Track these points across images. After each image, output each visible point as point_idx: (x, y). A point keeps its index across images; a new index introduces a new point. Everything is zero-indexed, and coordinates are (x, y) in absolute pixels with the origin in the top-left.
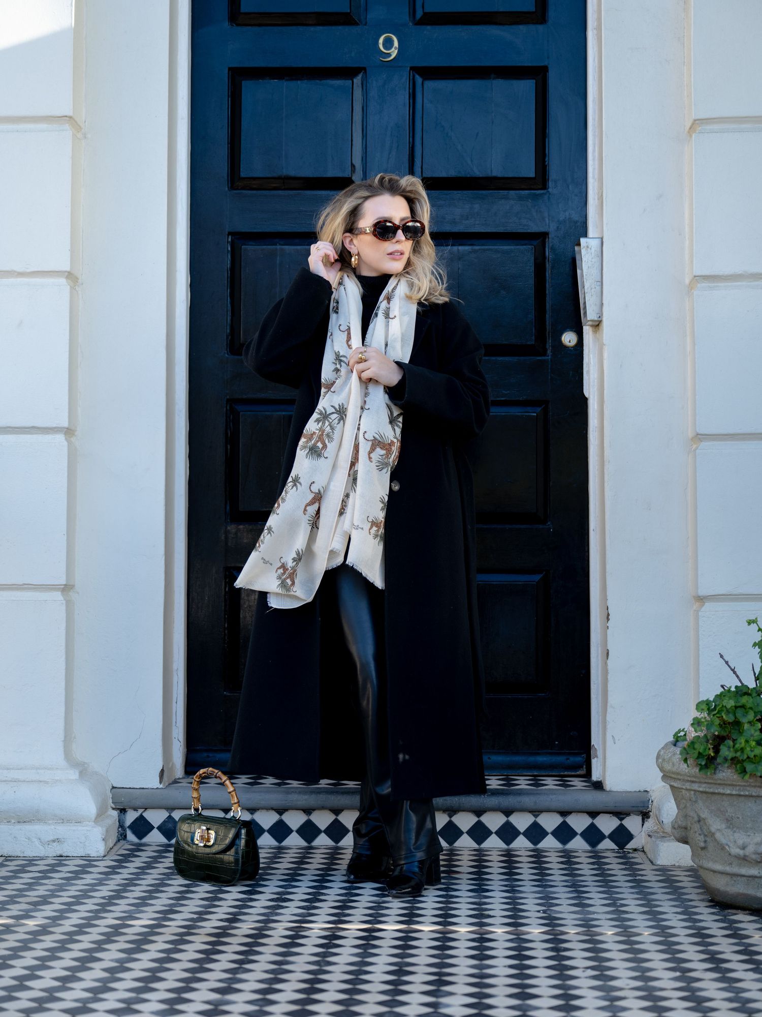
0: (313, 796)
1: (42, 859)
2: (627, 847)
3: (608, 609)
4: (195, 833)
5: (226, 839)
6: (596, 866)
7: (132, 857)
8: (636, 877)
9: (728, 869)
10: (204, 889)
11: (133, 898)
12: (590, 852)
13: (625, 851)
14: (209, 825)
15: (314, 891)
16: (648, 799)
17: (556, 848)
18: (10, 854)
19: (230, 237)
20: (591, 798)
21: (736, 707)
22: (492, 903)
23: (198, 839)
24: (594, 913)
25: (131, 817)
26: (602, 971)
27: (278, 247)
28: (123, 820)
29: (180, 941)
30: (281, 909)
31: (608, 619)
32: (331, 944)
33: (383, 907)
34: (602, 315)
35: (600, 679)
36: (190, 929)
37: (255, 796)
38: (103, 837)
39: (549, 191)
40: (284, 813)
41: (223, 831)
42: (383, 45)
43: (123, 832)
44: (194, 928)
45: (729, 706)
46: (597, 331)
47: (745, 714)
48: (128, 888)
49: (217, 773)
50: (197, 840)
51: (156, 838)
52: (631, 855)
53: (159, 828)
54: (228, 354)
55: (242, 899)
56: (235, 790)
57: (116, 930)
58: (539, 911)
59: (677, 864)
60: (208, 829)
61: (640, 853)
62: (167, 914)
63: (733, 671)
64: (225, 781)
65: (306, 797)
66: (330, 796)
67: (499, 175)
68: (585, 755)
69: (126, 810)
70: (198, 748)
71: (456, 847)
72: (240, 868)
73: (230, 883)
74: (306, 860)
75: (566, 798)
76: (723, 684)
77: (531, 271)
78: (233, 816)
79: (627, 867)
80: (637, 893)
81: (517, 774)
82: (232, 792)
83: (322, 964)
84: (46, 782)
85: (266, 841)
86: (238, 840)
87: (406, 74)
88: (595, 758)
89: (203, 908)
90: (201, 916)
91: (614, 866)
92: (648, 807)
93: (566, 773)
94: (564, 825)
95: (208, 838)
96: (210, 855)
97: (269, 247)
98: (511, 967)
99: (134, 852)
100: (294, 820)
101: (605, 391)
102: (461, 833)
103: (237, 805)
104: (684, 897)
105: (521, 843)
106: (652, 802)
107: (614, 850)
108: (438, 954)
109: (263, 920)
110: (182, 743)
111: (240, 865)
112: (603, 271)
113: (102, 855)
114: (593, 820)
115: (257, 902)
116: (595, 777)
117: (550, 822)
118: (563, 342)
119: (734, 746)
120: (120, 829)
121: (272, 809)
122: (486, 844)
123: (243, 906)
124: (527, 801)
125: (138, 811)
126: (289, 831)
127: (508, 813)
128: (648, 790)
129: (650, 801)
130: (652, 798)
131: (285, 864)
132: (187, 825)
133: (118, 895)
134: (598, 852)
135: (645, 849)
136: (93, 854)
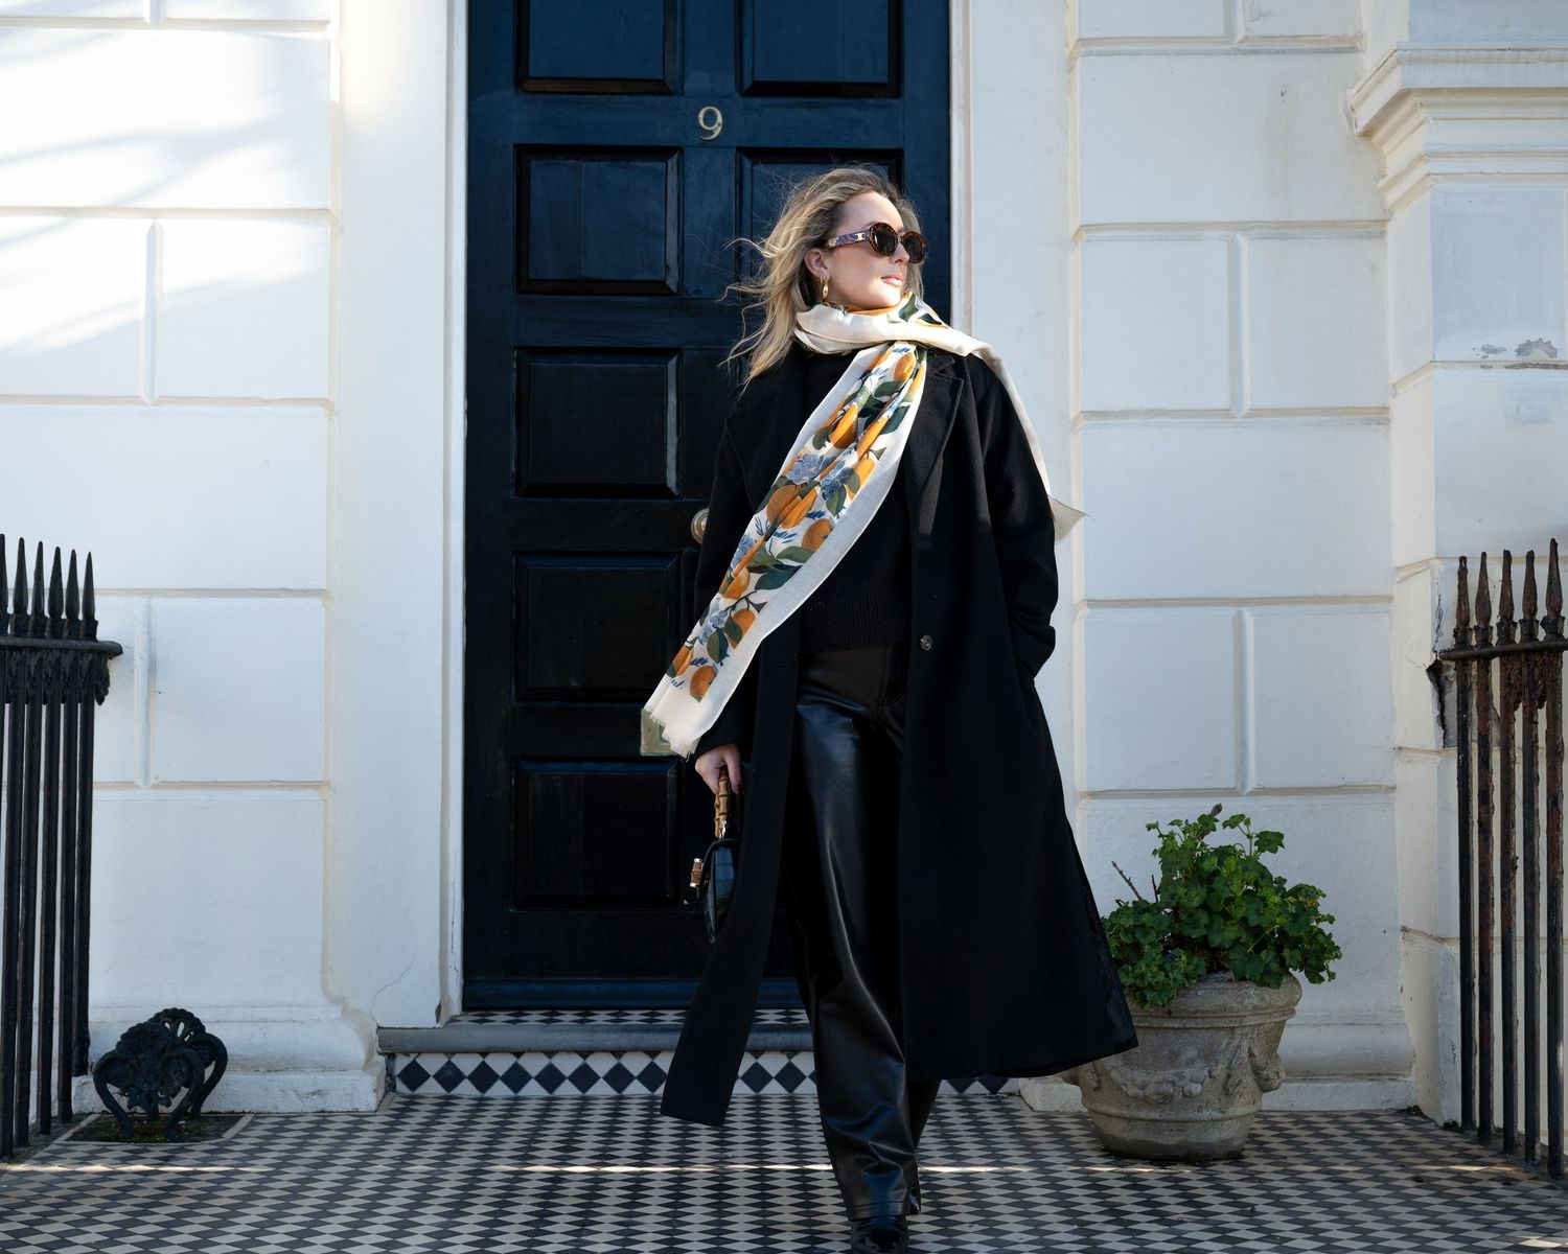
0: (625, 1035)
1: (300, 1115)
2: (1000, 1091)
6: (966, 1114)
8: (1015, 1125)
9: (1125, 1112)
11: (428, 1157)
12: (958, 1097)
13: (998, 1096)
18: (260, 1110)
19: (516, 351)
21: (1135, 926)
25: (401, 1063)
28: (391, 1067)
36: (510, 1189)
37: (553, 1036)
38: (372, 1086)
40: (589, 1055)
42: (704, 120)
43: (392, 1081)
44: (515, 1189)
45: (1127, 926)
47: (1146, 934)
48: (418, 1147)
51: (432, 1088)
52: (1006, 1100)
53: (437, 1077)
54: (514, 495)
57: (424, 1193)
59: (1061, 1110)
61: (1016, 1098)
63: (1128, 881)
65: (615, 1036)
66: (643, 1035)
69: (396, 1055)
70: (477, 979)
76: (1118, 898)
79: (1004, 1114)
80: (1018, 1143)
84: (302, 1023)
87: (731, 155)
99: (409, 1105)
100: (602, 1064)
102: (803, 1077)
104: (1074, 1146)
107: (985, 1095)
110: (460, 973)
113: (374, 1109)
119: (1133, 972)
120: (388, 1078)
121: (576, 1051)
125: (410, 1056)
126: (594, 1078)
133: (410, 1154)
134: (965, 1098)
135: (1022, 1093)
136: (362, 1108)
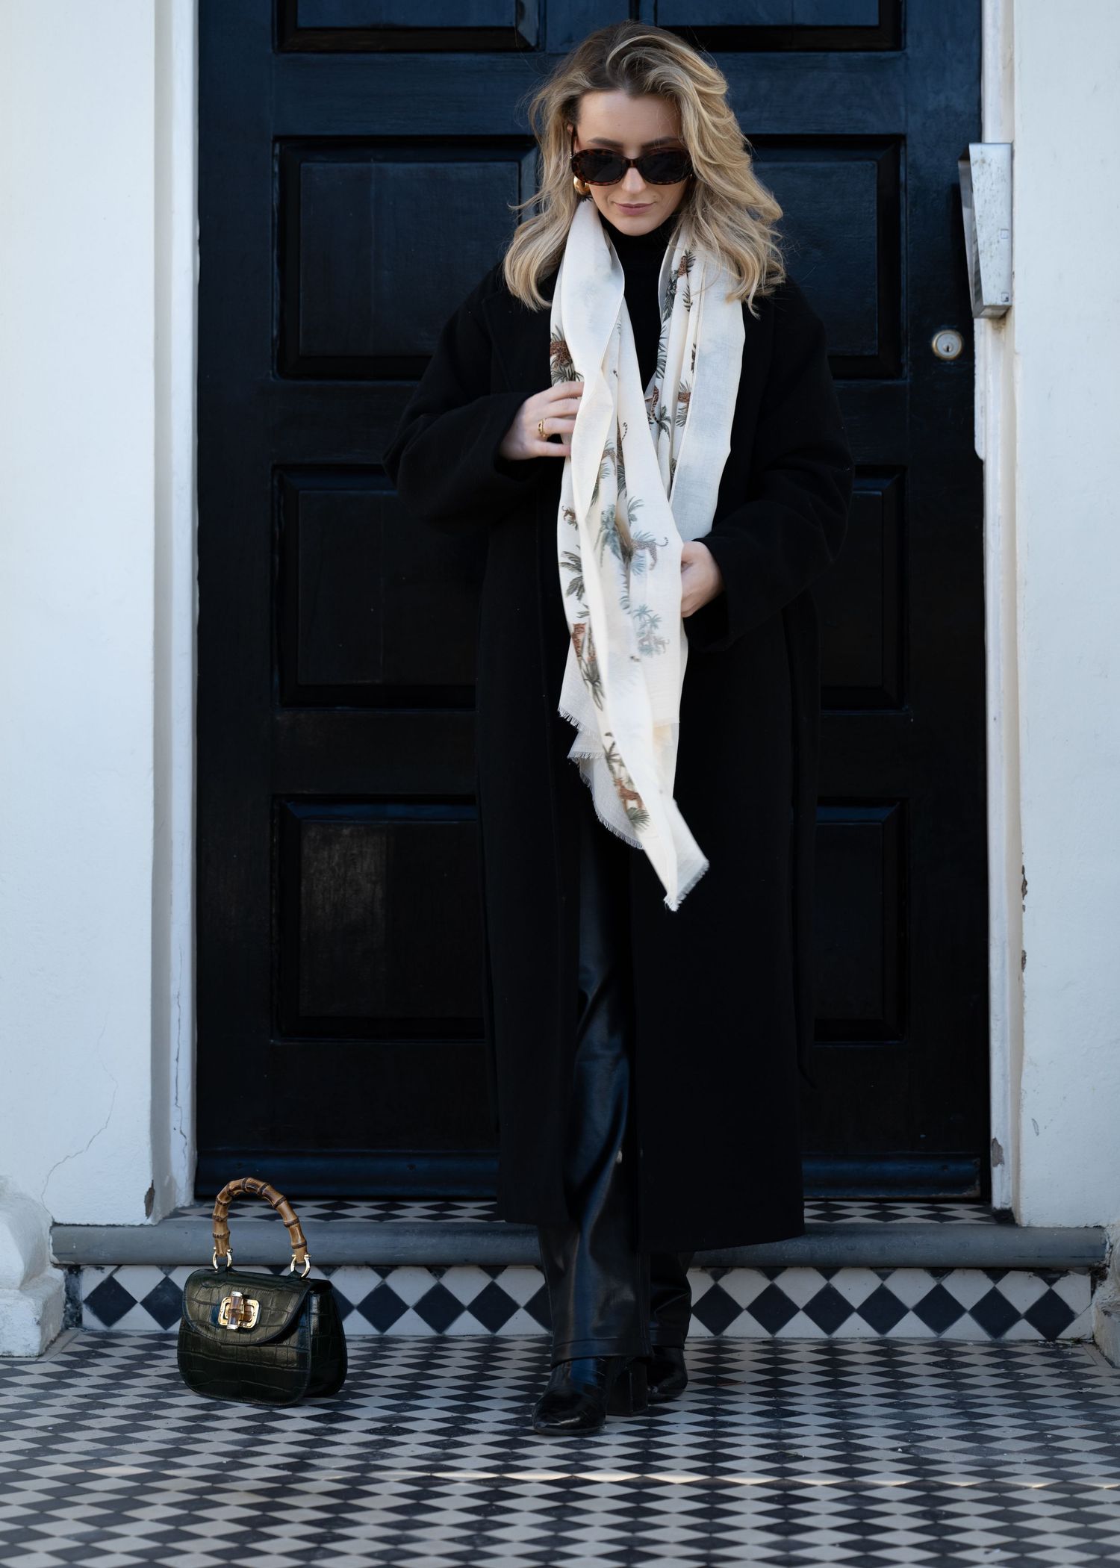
0: (448, 1240)
2: (1061, 1336)
3: (1023, 872)
4: (220, 1304)
5: (281, 1316)
6: (1003, 1371)
7: (94, 1357)
8: (1081, 1389)
10: (238, 1413)
11: (100, 1429)
12: (990, 1345)
13: (1057, 1344)
14: (247, 1290)
15: (455, 1415)
16: (1103, 1242)
17: (924, 1339)
19: (277, 145)
20: (991, 1241)
22: (803, 1436)
23: (227, 1317)
24: (1002, 1452)
25: (90, 1281)
26: (1022, 1552)
27: (373, 165)
28: (74, 1287)
29: (197, 1504)
30: (393, 1447)
31: (1024, 892)
32: (494, 1507)
33: (591, 1442)
34: (1012, 296)
35: (1008, 1009)
36: (217, 1481)
37: (335, 1241)
38: (38, 1318)
39: (905, 54)
40: (390, 1272)
41: (275, 1300)
43: (74, 1311)
44: (225, 1481)
46: (1001, 328)
48: (90, 1412)
49: (264, 1187)
50: (224, 1318)
51: (139, 1321)
52: (1070, 1351)
53: (146, 1303)
54: (274, 376)
55: (313, 1429)
56: (297, 1221)
57: (73, 1485)
58: (894, 1450)
60: (245, 1297)
61: (1087, 1347)
62: (169, 1456)
64: (278, 1203)
65: (434, 1241)
66: (480, 1239)
67: (808, 21)
68: (979, 1159)
69: (82, 1268)
70: (220, 1149)
71: (727, 1337)
72: (309, 1372)
73: (292, 1401)
74: (436, 1361)
75: (942, 1242)
77: (871, 210)
78: (295, 1271)
79: (1063, 1371)
80: (1085, 1417)
81: (845, 1197)
82: (293, 1223)
83: (478, 1542)
85: (356, 1326)
86: (304, 1317)
88: (999, 1165)
89: (241, 1446)
90: (237, 1460)
91: (1038, 1370)
92: (1103, 1257)
93: (941, 1195)
94: (940, 1293)
95: (245, 1315)
96: (249, 1348)
97: (355, 165)
98: (844, 1545)
99: (98, 1348)
100: (411, 1286)
101: (1018, 445)
102: (737, 1310)
103: (301, 1250)
105: (855, 1329)
106: (1111, 1247)
107: (1036, 1341)
108: (702, 1524)
109: (358, 1466)
110: (189, 1139)
111: (309, 1366)
112: (1014, 209)
113: (36, 1353)
114: (996, 1283)
115: (343, 1435)
116: (999, 1200)
117: (910, 1288)
118: (935, 351)
120: (69, 1306)
121: (367, 1265)
122: (786, 1332)
123: (316, 1441)
124: (867, 1247)
125: (105, 1271)
126: (400, 1308)
127: (828, 1270)
128: (1104, 1225)
129: (1108, 1246)
130: (1111, 1240)
131: (395, 1368)
132: (204, 1289)
133: (72, 1422)
134: (1004, 1345)
135: (1097, 1340)
136: (19, 1351)
